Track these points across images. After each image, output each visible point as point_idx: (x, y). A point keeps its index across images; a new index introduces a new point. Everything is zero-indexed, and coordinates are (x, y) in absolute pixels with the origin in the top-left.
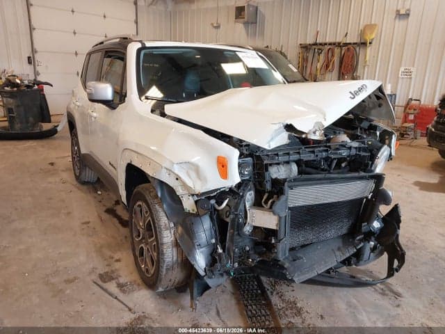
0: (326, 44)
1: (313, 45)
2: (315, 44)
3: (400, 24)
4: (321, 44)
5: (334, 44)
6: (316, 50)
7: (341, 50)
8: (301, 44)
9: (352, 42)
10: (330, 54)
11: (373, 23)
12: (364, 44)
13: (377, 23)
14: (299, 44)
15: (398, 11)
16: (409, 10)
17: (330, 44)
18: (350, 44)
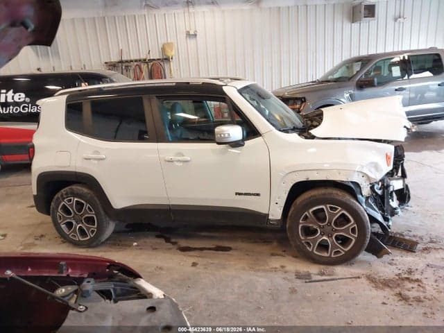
0: (132, 61)
1: (119, 62)
2: (121, 62)
3: (192, 42)
4: (127, 61)
5: (140, 60)
6: (124, 67)
7: (148, 65)
8: (106, 63)
9: (155, 58)
10: (138, 70)
11: (169, 41)
12: (167, 59)
13: (172, 41)
14: (103, 62)
15: (188, 32)
16: (196, 31)
17: (136, 61)
18: (154, 60)
